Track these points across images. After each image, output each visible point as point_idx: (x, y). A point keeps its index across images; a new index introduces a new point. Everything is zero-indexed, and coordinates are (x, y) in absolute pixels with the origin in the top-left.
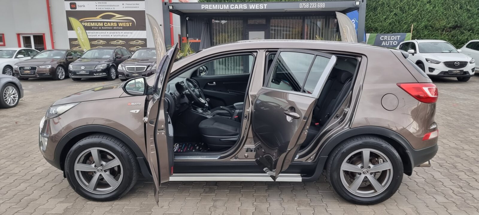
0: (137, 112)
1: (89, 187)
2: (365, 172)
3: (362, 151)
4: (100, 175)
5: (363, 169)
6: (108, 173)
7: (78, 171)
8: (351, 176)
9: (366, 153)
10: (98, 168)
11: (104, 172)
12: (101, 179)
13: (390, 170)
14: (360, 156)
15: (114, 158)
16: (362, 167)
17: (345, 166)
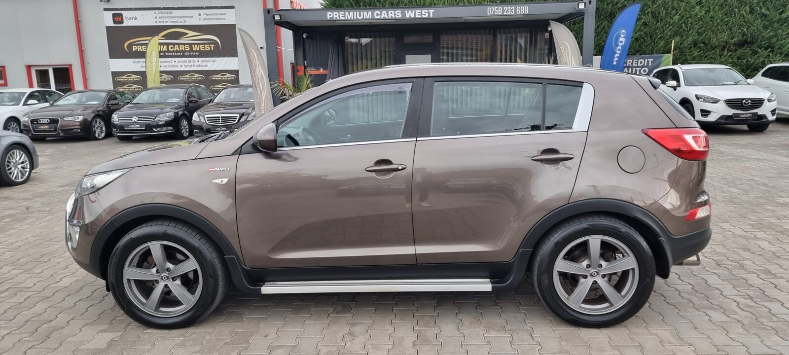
0: (224, 182)
1: (148, 305)
2: (593, 274)
3: (588, 240)
4: (166, 286)
5: (590, 269)
6: (178, 282)
7: (129, 280)
8: (571, 281)
9: (595, 242)
10: (162, 275)
11: (171, 280)
12: (167, 292)
13: (633, 269)
14: (584, 248)
15: (187, 257)
16: (589, 266)
17: (561, 265)
